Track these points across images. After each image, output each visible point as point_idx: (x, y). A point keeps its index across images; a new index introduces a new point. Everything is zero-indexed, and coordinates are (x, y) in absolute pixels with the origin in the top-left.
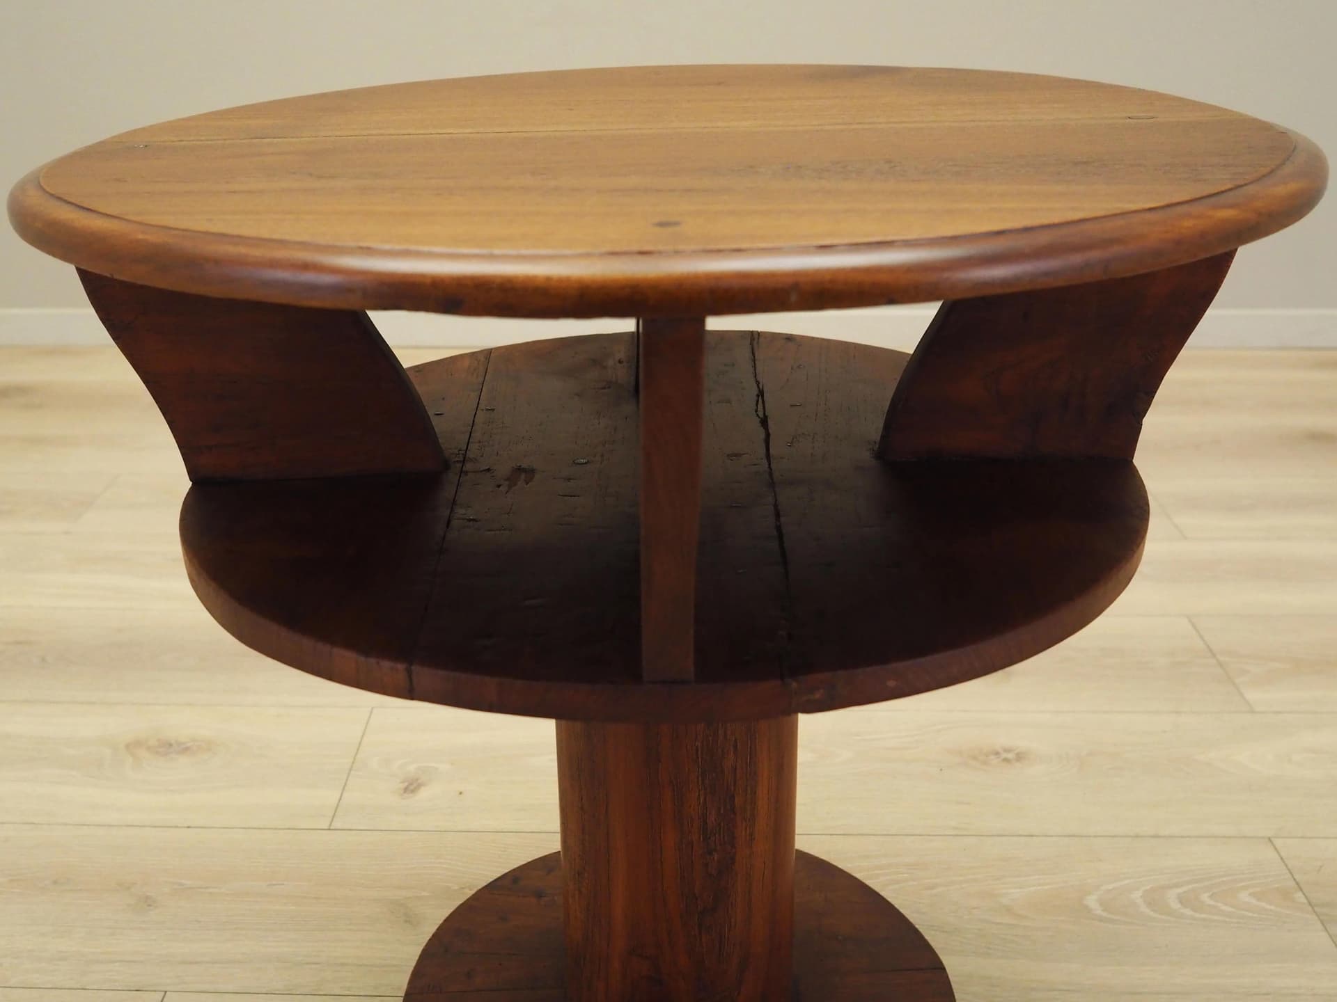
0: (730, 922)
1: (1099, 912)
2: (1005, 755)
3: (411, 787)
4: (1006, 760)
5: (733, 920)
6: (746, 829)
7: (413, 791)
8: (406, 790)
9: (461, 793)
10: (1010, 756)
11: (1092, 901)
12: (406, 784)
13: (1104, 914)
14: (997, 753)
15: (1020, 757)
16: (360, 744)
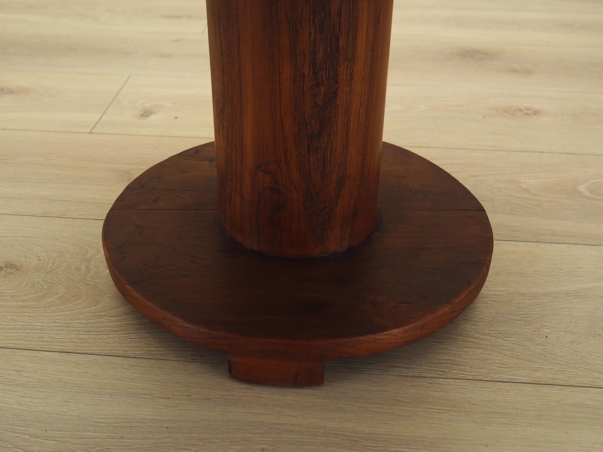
0: (332, 147)
1: (587, 194)
2: (526, 112)
3: (146, 114)
4: (527, 114)
5: (334, 146)
6: (347, 68)
7: (146, 116)
8: (142, 115)
9: (176, 118)
10: (529, 112)
11: (582, 188)
12: (143, 113)
13: (591, 195)
14: (521, 110)
15: (536, 113)
16: (119, 91)
